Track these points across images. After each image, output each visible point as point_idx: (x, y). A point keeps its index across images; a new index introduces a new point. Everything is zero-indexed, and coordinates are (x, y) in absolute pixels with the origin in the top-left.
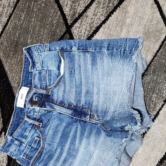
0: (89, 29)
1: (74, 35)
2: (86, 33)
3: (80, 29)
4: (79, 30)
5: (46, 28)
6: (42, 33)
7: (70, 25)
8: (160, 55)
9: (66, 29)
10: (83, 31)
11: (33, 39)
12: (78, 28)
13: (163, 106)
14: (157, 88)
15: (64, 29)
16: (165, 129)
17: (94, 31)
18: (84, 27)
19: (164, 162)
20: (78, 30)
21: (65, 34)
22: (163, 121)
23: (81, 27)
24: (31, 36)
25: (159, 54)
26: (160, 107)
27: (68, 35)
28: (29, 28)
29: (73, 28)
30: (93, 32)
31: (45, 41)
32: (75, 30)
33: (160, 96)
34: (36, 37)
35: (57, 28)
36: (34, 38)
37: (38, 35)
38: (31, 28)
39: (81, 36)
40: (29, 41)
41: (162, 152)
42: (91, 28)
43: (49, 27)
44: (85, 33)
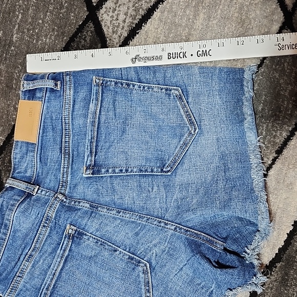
0: (134, 13)
1: (103, 24)
2: (127, 21)
3: (116, 12)
4: (114, 14)
5: (47, 11)
6: (40, 21)
7: (95, 4)
8: (270, 62)
9: (87, 13)
10: (122, 17)
11: (23, 32)
12: (111, 10)
13: (274, 160)
14: (263, 127)
15: (84, 14)
16: (278, 204)
17: (142, 16)
18: (123, 9)
19: (276, 267)
20: (111, 14)
21: (85, 22)
22: (274, 189)
23: (117, 8)
24: (19, 27)
25: (267, 62)
26: (270, 162)
27: (91, 25)
28: (14, 12)
29: (102, 11)
30: (140, 19)
31: (46, 36)
32: (105, 16)
33: (269, 142)
34: (28, 30)
35: (69, 10)
36: (26, 30)
37: (32, 25)
38: (19, 11)
39: (118, 27)
40: (15, 36)
41: (273, 248)
42: (137, 10)
43: (54, 8)
44: (124, 21)
